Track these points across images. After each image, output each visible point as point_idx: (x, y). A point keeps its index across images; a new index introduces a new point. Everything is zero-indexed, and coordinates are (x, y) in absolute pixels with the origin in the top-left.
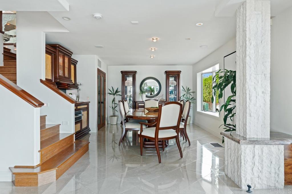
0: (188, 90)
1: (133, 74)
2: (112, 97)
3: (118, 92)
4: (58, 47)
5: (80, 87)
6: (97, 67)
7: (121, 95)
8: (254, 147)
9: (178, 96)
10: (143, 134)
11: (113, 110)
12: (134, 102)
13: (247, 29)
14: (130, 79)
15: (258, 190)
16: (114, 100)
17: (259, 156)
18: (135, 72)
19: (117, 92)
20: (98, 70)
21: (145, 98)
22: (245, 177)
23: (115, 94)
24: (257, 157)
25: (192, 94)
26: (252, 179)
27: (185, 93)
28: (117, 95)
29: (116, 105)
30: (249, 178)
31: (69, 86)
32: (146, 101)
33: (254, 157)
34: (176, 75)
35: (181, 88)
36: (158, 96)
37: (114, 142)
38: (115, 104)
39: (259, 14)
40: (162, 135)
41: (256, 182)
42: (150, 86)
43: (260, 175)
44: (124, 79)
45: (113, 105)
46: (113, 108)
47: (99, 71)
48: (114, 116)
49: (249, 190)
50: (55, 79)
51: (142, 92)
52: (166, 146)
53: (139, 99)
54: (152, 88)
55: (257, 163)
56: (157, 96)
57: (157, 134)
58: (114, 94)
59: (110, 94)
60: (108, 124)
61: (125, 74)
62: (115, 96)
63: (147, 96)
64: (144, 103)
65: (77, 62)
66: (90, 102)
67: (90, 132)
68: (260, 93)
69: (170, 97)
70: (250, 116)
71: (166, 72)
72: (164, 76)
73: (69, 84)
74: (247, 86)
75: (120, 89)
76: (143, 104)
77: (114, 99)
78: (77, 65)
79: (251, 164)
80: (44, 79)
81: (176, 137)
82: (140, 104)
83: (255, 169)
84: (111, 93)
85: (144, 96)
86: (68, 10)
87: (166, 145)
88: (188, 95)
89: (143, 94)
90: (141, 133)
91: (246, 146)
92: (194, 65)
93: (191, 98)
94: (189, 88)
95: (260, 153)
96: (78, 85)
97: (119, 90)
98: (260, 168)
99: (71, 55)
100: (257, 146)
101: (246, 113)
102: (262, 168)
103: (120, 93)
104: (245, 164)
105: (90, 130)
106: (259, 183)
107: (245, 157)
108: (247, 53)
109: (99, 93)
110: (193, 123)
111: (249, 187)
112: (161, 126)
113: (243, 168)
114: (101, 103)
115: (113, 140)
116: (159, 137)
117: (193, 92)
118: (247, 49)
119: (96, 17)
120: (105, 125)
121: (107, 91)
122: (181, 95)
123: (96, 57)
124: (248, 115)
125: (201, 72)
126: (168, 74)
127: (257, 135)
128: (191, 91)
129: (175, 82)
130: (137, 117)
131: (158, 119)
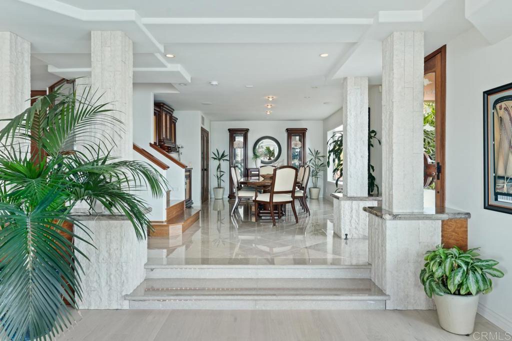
0: (317, 153)
1: (245, 132)
2: (217, 162)
3: (226, 156)
4: (163, 106)
5: (181, 150)
6: (200, 125)
7: (229, 159)
8: (352, 203)
9: (303, 161)
10: (257, 199)
11: (218, 179)
12: (246, 169)
13: (348, 102)
14: (239, 139)
15: (355, 239)
16: (219, 167)
17: (356, 211)
18: (247, 130)
19: (223, 155)
20: (201, 130)
21: (259, 164)
22: (344, 228)
23: (221, 158)
24: (354, 211)
25: (321, 158)
26: (350, 229)
27: (313, 157)
28: (224, 160)
29: (222, 173)
30: (347, 229)
31: (170, 149)
32: (261, 167)
33: (352, 211)
34: (302, 133)
35: (307, 151)
36: (277, 161)
37: (219, 222)
38: (220, 171)
39: (358, 89)
40: (277, 199)
41: (353, 233)
42: (268, 146)
43: (357, 226)
44: (232, 140)
45: (219, 173)
46: (218, 177)
47: (203, 130)
48: (219, 187)
49: (346, 237)
50: (159, 142)
51: (256, 156)
52: (283, 215)
53: (252, 165)
54: (271, 149)
55: (354, 217)
56: (275, 161)
57: (271, 198)
58: (219, 160)
59: (215, 159)
60: (211, 198)
61: (233, 133)
62: (222, 161)
63: (262, 162)
64: (259, 171)
65: (177, 119)
66: (192, 169)
67: (192, 205)
68: (360, 157)
69: (293, 162)
70: (351, 177)
71: (287, 130)
72: (286, 135)
73: (170, 147)
74: (348, 151)
75: (227, 153)
76: (258, 173)
77: (220, 165)
78: (177, 123)
79: (349, 217)
80: (153, 143)
81: (292, 203)
82: (253, 173)
83: (353, 221)
84: (215, 157)
85: (259, 161)
86: (190, 81)
87: (282, 213)
88: (317, 160)
89: (258, 159)
90: (255, 199)
91: (345, 202)
92: (325, 120)
93: (320, 164)
94: (317, 151)
95: (357, 208)
96: (179, 148)
97: (225, 154)
98: (357, 221)
99: (172, 112)
100: (354, 202)
101: (347, 174)
102: (359, 221)
103: (228, 158)
104: (344, 217)
105: (193, 203)
106: (356, 233)
107: (344, 211)
108: (348, 122)
109: (203, 158)
110: (323, 198)
111: (346, 235)
112: (276, 190)
113: (342, 221)
114: (205, 170)
115: (218, 220)
116: (274, 201)
117: (323, 156)
118: (348, 119)
119: (212, 85)
120: (208, 199)
121: (211, 155)
122: (308, 160)
123: (199, 114)
124: (349, 176)
125: (332, 131)
126: (291, 132)
127: (356, 193)
128: (321, 154)
129: (300, 143)
130: (251, 183)
131: (273, 184)
